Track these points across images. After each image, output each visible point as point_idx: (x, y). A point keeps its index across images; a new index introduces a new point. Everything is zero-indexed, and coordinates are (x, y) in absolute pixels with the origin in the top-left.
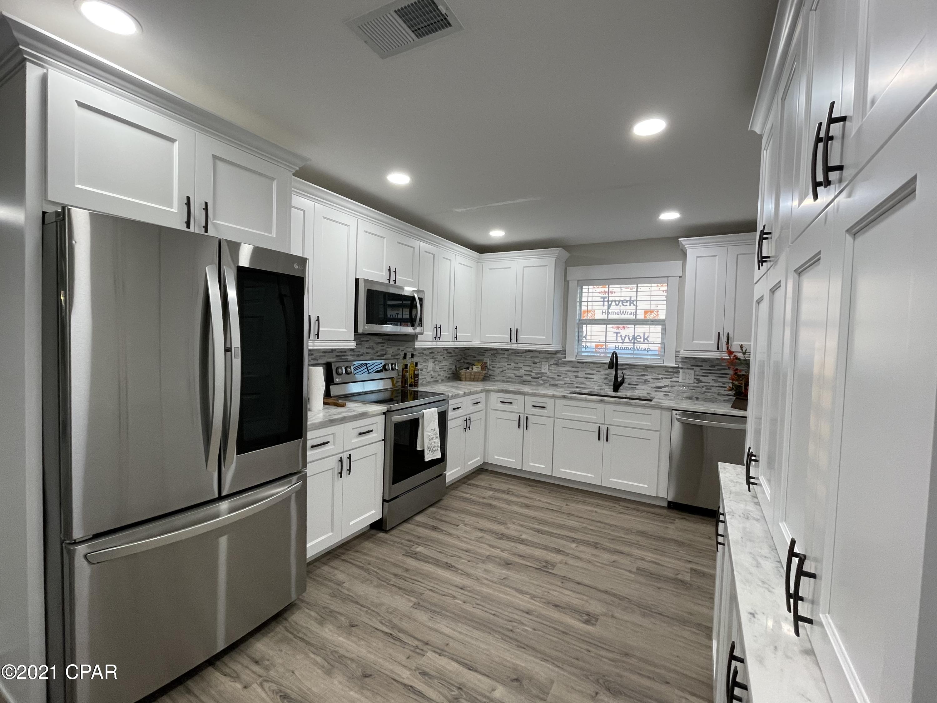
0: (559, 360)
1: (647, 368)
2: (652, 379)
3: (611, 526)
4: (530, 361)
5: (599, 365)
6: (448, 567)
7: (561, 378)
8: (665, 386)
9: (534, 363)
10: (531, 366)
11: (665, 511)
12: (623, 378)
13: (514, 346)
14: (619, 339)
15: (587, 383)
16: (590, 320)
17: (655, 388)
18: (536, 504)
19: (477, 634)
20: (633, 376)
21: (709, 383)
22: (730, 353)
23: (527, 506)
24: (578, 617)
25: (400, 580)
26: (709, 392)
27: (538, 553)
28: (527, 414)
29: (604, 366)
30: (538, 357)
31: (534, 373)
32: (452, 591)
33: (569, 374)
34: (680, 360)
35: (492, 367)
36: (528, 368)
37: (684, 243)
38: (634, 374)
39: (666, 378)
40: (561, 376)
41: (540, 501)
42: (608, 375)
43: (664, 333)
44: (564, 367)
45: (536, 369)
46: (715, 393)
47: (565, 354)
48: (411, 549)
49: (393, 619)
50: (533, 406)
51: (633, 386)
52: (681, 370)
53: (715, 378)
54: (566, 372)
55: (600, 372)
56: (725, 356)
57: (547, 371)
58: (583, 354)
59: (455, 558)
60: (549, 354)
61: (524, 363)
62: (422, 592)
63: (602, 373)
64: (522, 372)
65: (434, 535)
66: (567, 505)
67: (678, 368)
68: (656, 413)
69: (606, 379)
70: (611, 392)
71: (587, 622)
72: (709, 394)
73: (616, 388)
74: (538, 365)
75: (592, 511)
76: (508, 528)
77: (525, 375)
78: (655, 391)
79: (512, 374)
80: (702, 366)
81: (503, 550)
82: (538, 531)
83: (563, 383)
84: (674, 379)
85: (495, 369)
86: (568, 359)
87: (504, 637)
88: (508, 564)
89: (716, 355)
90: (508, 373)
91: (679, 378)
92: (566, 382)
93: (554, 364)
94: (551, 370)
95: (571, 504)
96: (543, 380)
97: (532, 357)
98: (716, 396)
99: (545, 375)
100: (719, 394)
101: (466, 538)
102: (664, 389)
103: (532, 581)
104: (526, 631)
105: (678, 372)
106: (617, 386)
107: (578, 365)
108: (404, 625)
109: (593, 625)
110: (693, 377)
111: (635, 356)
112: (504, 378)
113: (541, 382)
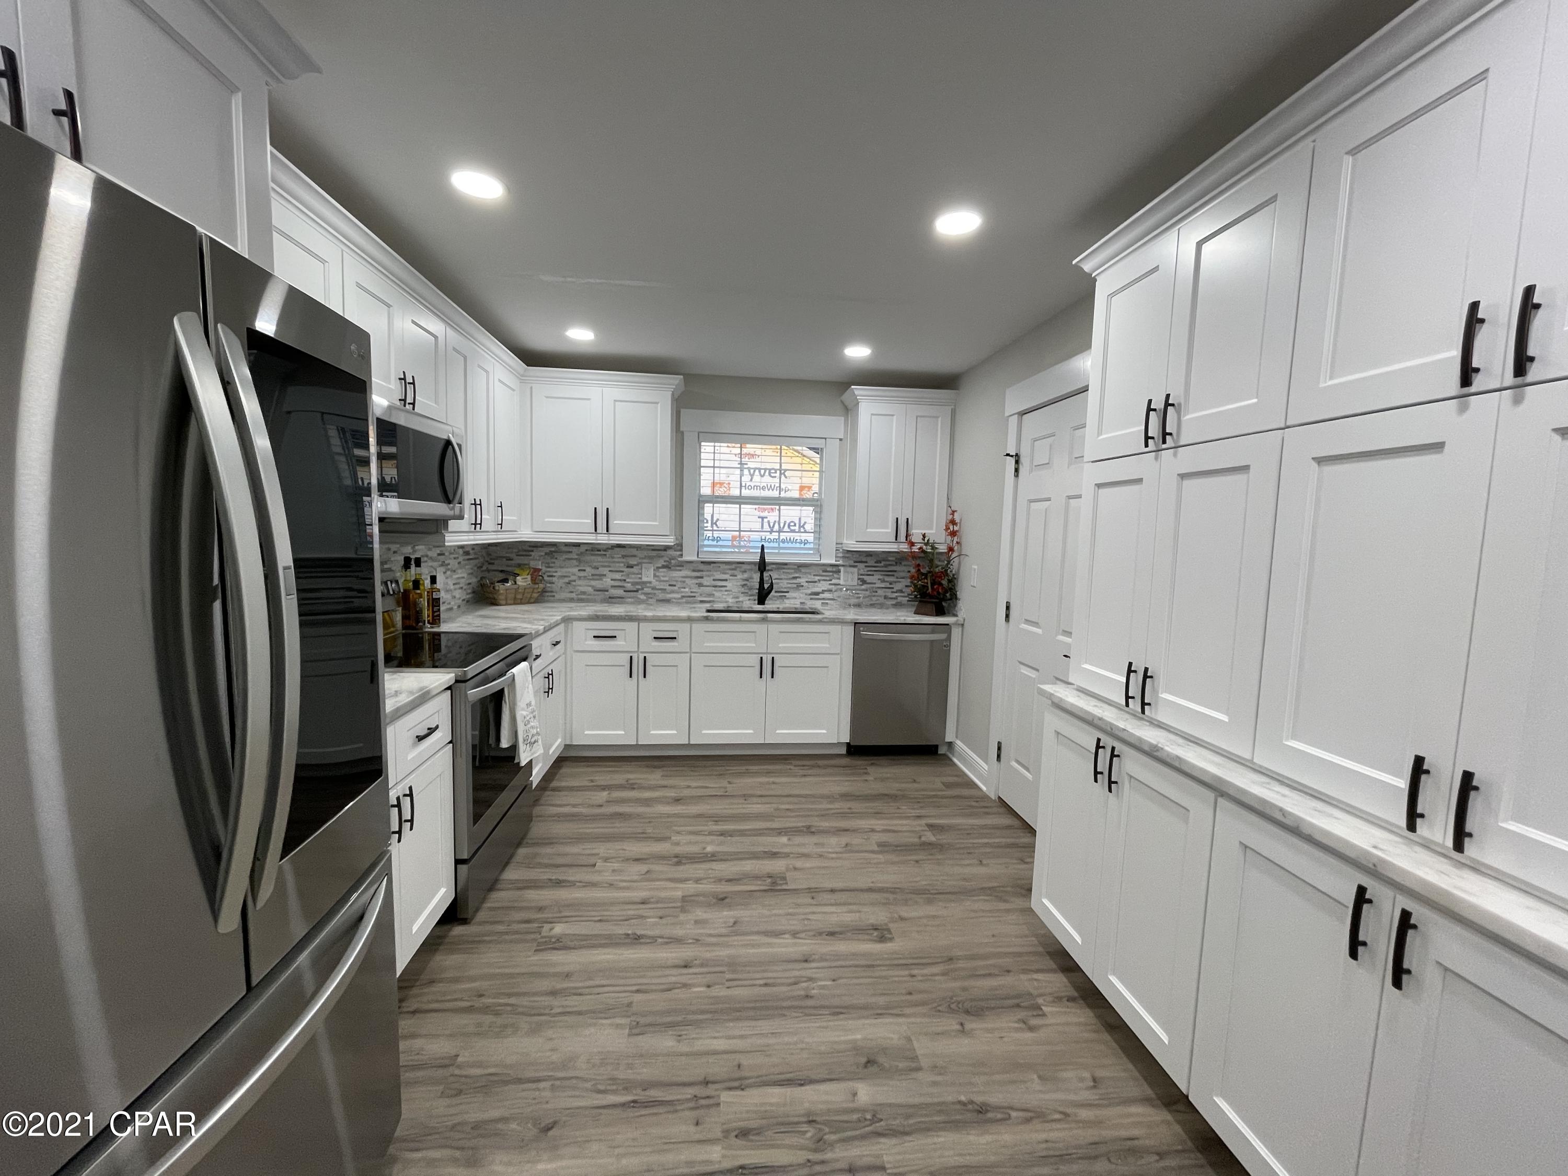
0: (670, 559)
1: (800, 566)
2: (807, 582)
3: (806, 796)
4: (623, 562)
5: (733, 566)
6: (636, 941)
7: (675, 588)
8: (823, 592)
9: (628, 567)
10: (623, 572)
11: (846, 761)
12: (772, 584)
13: (603, 539)
14: (766, 527)
15: (717, 594)
16: (717, 497)
17: (810, 594)
18: (686, 792)
19: (765, 1026)
20: (781, 579)
21: (875, 583)
22: (912, 544)
23: (677, 800)
24: (866, 937)
25: (568, 998)
26: (874, 596)
27: (749, 866)
28: (642, 652)
29: (741, 567)
30: (635, 556)
31: (628, 582)
32: (674, 977)
33: (688, 581)
34: (841, 555)
35: (548, 576)
36: (618, 576)
37: (856, 392)
38: (783, 577)
39: (824, 580)
40: (675, 586)
41: (689, 787)
42: (747, 580)
43: (818, 520)
44: (681, 570)
45: (633, 576)
46: (880, 596)
47: (681, 550)
48: (543, 934)
49: (615, 1073)
50: (655, 638)
51: (783, 595)
52: (842, 569)
53: (881, 577)
54: (684, 579)
55: (736, 576)
56: (904, 547)
57: (651, 579)
58: (705, 549)
59: (632, 921)
60: (653, 550)
61: (610, 567)
62: (626, 1001)
63: (739, 577)
64: (607, 582)
65: (564, 894)
66: (730, 783)
67: (839, 565)
68: (835, 629)
69: (743, 586)
70: (754, 604)
71: (882, 939)
72: (874, 599)
73: (761, 601)
74: (635, 570)
75: (768, 783)
76: (678, 844)
77: (613, 587)
78: (811, 599)
79: (590, 586)
80: (866, 562)
81: (698, 881)
82: (722, 834)
83: (679, 596)
84: (834, 581)
85: (554, 579)
86: (686, 558)
87: (807, 1011)
88: (723, 899)
89: (893, 548)
90: (580, 586)
91: (839, 579)
92: (683, 594)
93: (663, 567)
94: (658, 576)
95: (735, 781)
96: (645, 594)
97: (624, 557)
98: (882, 600)
99: (648, 585)
100: (886, 597)
101: (625, 881)
102: (822, 596)
103: (774, 912)
104: (823, 987)
105: (839, 572)
106: (762, 596)
107: (702, 567)
108: (646, 1073)
109: (891, 940)
110: (856, 577)
111: (781, 551)
112: (573, 595)
113: (643, 597)
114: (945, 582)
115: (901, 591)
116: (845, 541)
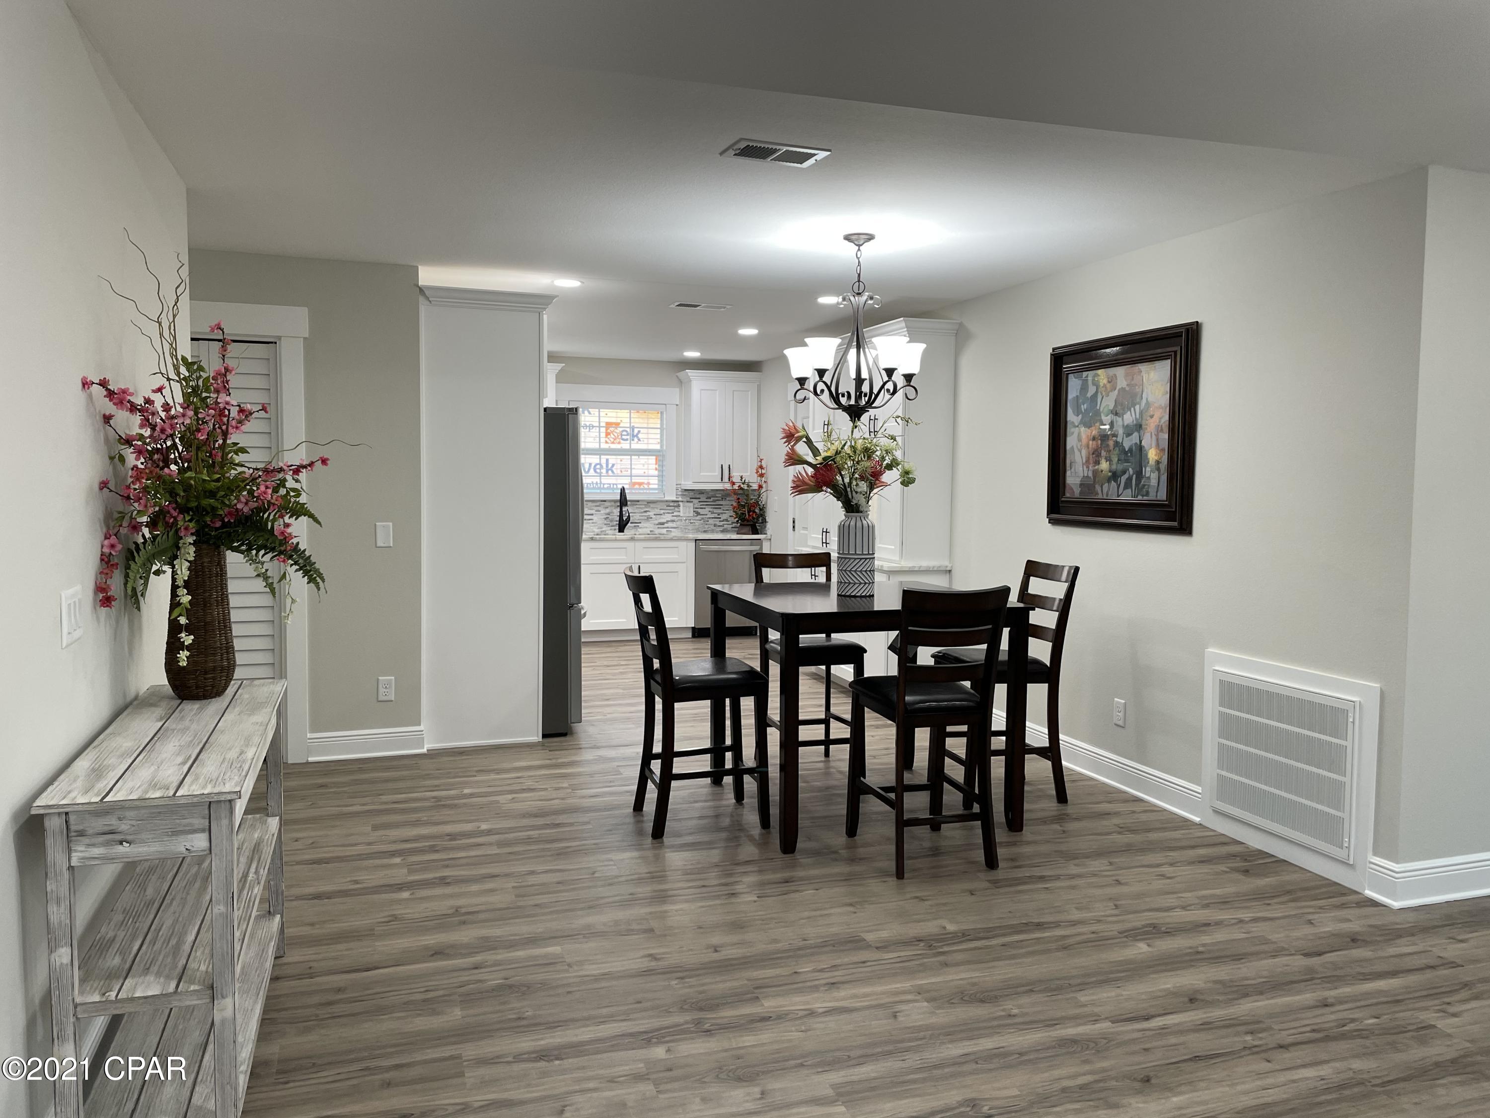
1: (649, 502)
2: (655, 514)
8: (668, 522)
12: (629, 516)
17: (658, 524)
20: (635, 513)
21: (706, 515)
22: (733, 483)
26: (706, 524)
34: (680, 493)
37: (689, 374)
39: (668, 513)
42: (609, 514)
43: (661, 467)
46: (711, 524)
51: (638, 525)
52: (681, 504)
53: (711, 510)
55: (600, 511)
56: (728, 486)
67: (678, 501)
68: (683, 544)
69: (606, 519)
70: (616, 532)
73: (621, 530)
78: (658, 528)
80: (700, 498)
84: (675, 514)
89: (720, 486)
91: (679, 511)
98: (712, 527)
100: (715, 525)
102: (666, 525)
105: (679, 506)
106: (622, 527)
110: (692, 510)
111: (634, 491)
114: (757, 511)
115: (727, 520)
116: (683, 483)
